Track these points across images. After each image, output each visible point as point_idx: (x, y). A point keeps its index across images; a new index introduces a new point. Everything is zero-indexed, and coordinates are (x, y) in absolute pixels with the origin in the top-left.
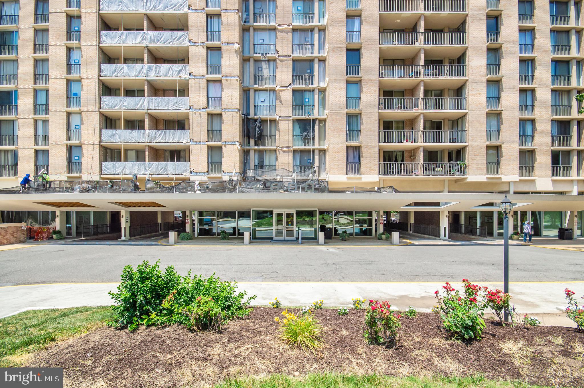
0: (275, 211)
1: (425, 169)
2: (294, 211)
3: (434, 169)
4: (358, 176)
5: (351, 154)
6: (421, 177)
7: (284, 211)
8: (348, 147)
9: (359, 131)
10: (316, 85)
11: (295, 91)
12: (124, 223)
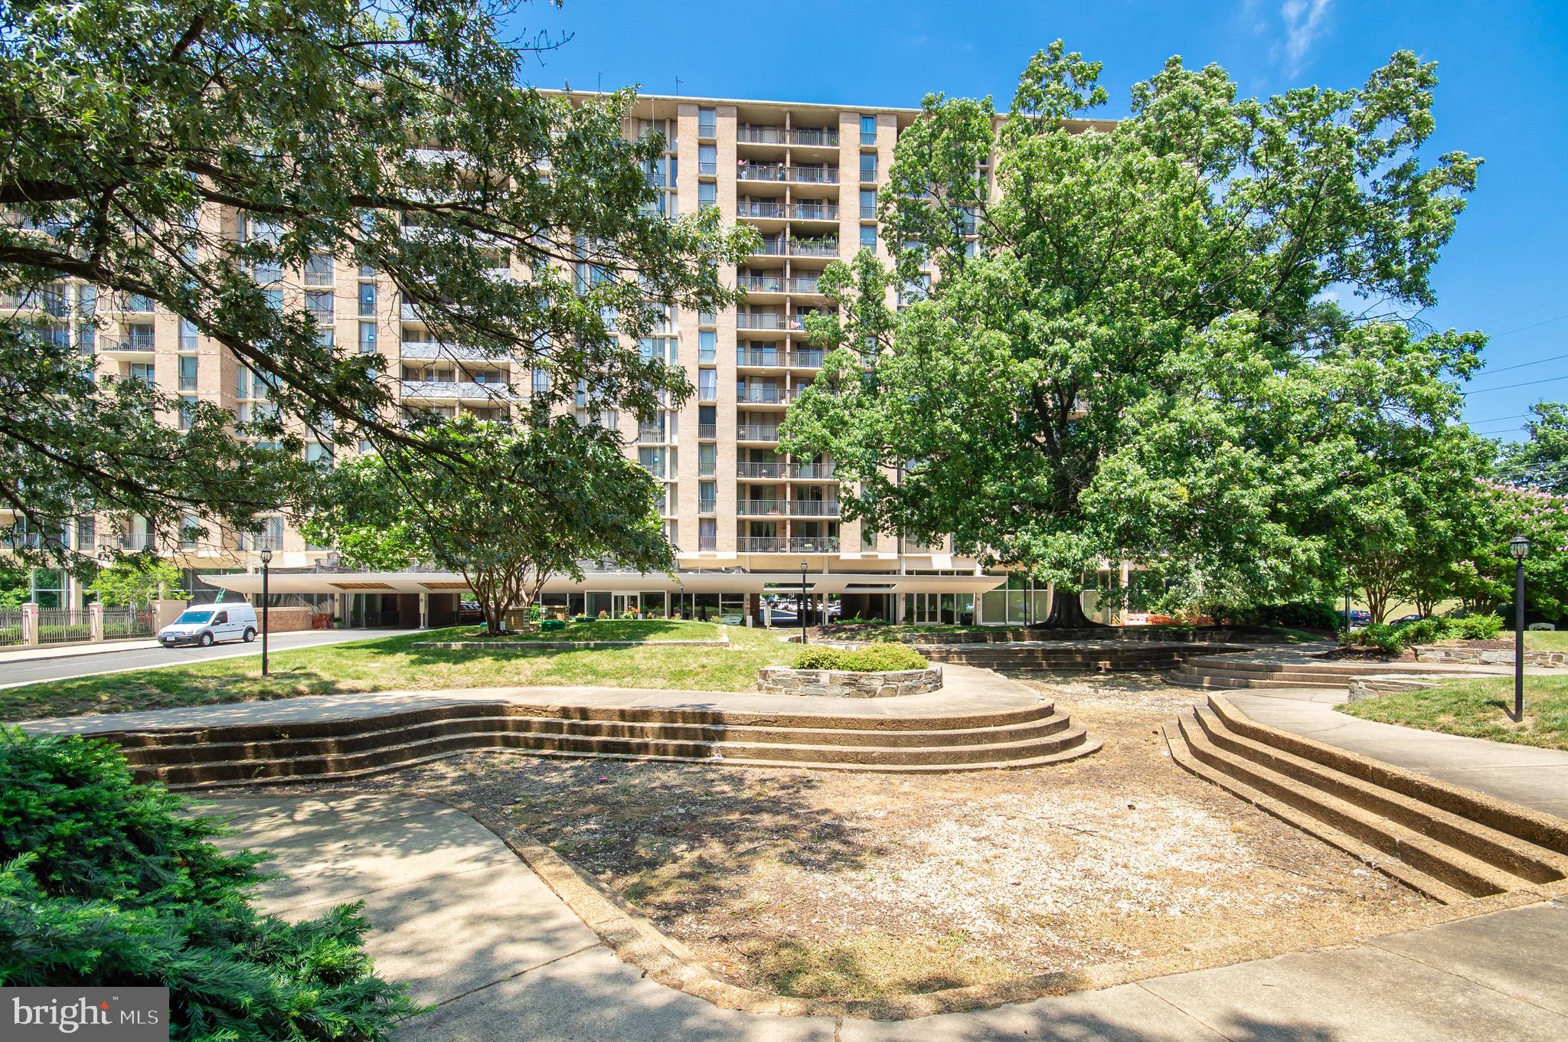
0: (614, 593)
1: (792, 545)
2: (637, 593)
3: (802, 545)
4: (711, 553)
5: (706, 527)
6: (788, 554)
7: (626, 594)
8: (701, 520)
9: (714, 502)
10: (667, 442)
11: (641, 449)
12: (423, 609)
